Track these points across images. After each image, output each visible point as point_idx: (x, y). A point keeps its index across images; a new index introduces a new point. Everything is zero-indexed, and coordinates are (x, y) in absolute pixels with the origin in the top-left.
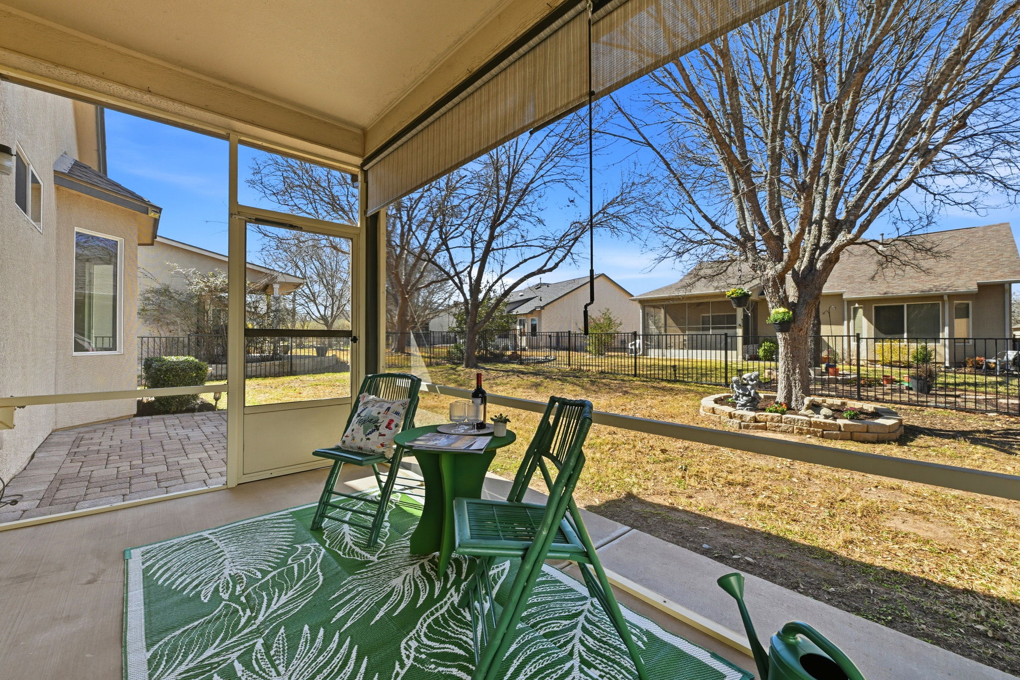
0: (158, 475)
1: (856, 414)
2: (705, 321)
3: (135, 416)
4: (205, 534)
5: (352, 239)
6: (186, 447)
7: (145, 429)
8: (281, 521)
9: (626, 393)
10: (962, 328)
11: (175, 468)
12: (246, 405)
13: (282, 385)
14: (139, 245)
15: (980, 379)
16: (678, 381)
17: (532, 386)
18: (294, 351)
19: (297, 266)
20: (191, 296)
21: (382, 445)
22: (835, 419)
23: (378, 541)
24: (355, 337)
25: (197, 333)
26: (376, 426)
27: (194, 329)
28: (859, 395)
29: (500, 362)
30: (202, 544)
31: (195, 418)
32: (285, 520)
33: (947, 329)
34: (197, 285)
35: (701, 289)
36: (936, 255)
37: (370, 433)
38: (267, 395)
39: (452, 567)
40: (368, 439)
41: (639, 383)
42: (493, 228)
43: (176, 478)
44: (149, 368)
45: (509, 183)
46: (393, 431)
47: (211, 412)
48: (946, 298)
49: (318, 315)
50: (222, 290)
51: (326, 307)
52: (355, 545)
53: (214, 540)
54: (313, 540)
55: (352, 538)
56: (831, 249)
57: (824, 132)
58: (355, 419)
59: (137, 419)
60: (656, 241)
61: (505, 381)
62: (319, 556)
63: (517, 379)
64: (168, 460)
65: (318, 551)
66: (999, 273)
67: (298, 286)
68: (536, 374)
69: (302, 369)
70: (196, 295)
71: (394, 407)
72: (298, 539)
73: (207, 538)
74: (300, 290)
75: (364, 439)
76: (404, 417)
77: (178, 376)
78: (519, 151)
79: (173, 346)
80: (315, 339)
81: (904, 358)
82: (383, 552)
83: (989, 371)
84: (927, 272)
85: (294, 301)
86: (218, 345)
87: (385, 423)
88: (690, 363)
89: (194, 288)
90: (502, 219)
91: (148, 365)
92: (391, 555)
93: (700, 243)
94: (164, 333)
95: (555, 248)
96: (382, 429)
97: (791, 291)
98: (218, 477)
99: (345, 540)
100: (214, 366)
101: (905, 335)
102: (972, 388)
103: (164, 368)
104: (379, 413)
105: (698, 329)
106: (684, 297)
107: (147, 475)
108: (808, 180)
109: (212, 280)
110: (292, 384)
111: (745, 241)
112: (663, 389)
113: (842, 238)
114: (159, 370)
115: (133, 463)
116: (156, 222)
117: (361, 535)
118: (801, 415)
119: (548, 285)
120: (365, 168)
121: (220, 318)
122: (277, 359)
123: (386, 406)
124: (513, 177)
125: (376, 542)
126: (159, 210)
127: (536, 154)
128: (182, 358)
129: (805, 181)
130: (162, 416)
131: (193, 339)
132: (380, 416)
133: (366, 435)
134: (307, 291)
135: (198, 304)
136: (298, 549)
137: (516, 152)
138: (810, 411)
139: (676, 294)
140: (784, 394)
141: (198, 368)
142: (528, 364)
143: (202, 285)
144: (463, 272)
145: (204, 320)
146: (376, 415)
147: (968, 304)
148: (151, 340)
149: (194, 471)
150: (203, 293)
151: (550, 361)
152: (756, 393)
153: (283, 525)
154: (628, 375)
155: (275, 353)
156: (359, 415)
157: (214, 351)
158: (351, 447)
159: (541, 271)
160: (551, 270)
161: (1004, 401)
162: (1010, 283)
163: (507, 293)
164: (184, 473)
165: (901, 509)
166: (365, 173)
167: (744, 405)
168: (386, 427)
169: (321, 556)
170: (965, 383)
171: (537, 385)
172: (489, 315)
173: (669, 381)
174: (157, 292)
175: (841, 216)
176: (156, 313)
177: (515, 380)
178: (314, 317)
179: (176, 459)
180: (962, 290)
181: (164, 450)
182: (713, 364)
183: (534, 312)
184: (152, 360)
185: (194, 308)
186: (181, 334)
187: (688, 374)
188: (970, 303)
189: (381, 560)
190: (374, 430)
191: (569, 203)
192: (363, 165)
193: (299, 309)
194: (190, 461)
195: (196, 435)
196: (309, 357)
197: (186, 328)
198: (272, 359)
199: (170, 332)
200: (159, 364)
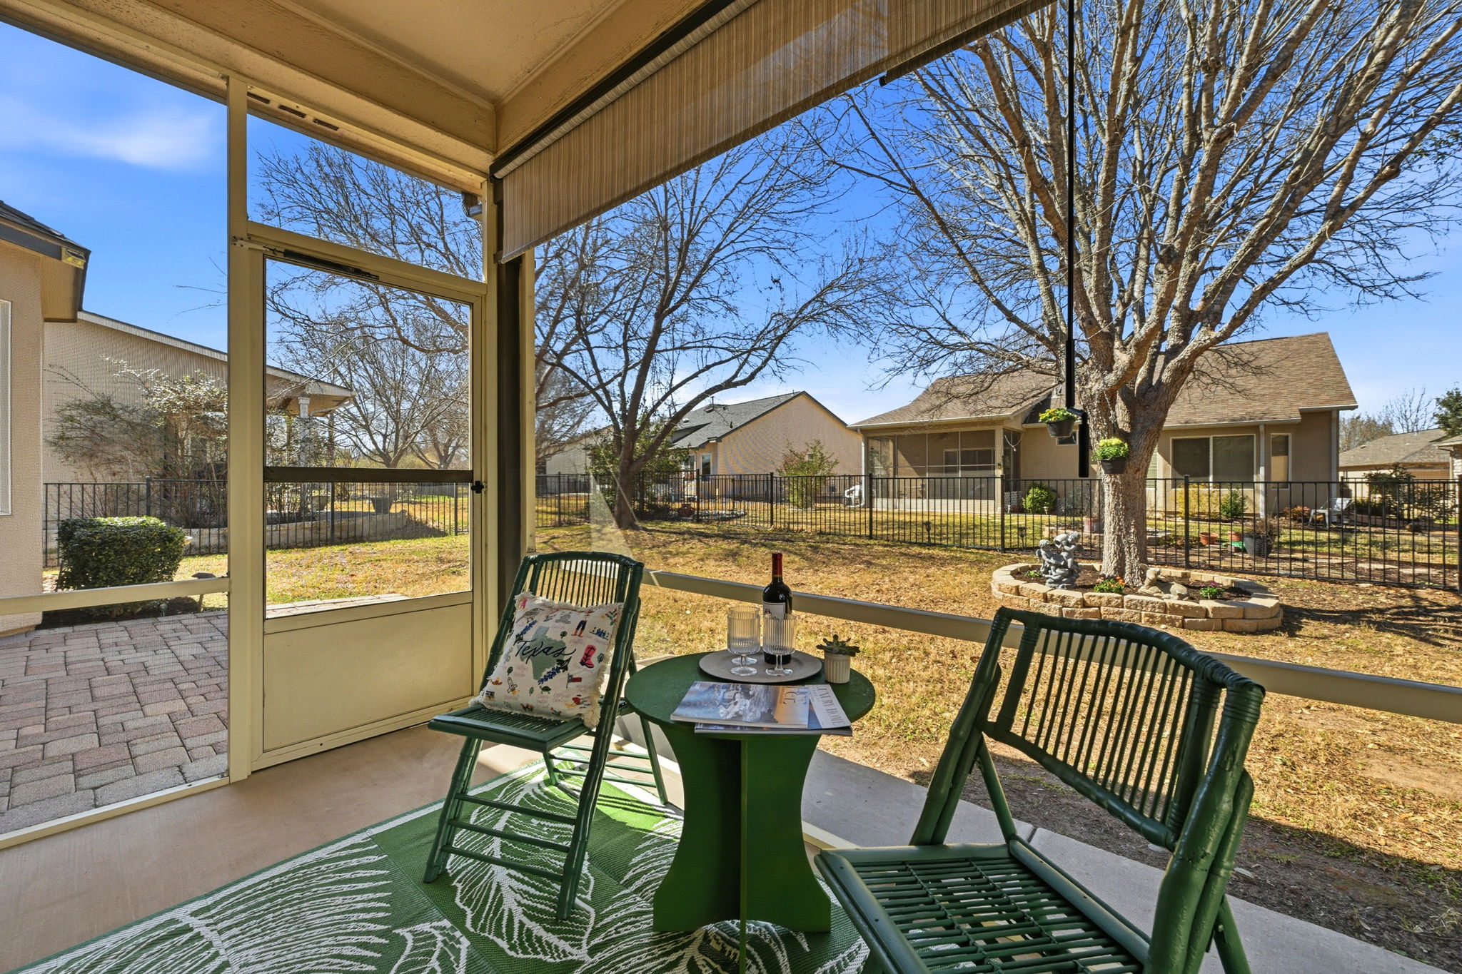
0: (79, 758)
1: (1219, 592)
2: (950, 459)
3: (38, 627)
4: (182, 915)
5: (471, 305)
6: (140, 690)
7: (57, 652)
8: (354, 862)
9: (869, 564)
10: (1280, 469)
11: (116, 738)
12: (268, 616)
13: (319, 561)
14: (47, 320)
15: (1310, 535)
16: (934, 544)
17: (727, 555)
18: (337, 504)
19: (336, 371)
20: (151, 415)
21: (577, 701)
22: (1192, 599)
23: (577, 901)
24: (478, 483)
25: (164, 476)
26: (560, 662)
27: (158, 470)
28: (1187, 561)
29: (666, 520)
30: (175, 948)
31: (161, 627)
32: (365, 860)
33: (1262, 470)
34: (163, 396)
35: (956, 413)
36: (1258, 371)
37: (551, 675)
38: (293, 579)
39: (755, 962)
40: (547, 689)
41: (881, 548)
42: (659, 317)
43: (114, 765)
44: (69, 539)
45: (683, 251)
46: (595, 670)
47: (189, 616)
48: (1262, 428)
49: (372, 447)
50: (209, 406)
51: (385, 436)
52: (531, 918)
53: (204, 931)
54: (436, 912)
55: (519, 897)
56: (1185, 353)
57: (1209, 172)
58: (509, 644)
59: (44, 633)
60: (892, 343)
61: (684, 549)
62: (457, 960)
63: (699, 545)
64: (101, 722)
65: (451, 942)
66: (1323, 396)
67: (340, 401)
68: (726, 536)
69: (352, 534)
70: (161, 414)
71: (593, 622)
72: (403, 916)
73: (188, 929)
74: (342, 409)
75: (537, 690)
76: (614, 640)
77: (127, 552)
78: (698, 204)
79: (119, 499)
80: (366, 486)
81: (1216, 509)
82: (595, 933)
83: (1318, 526)
84: (1242, 392)
85: (331, 426)
86: (202, 496)
87: (579, 655)
88: (938, 518)
89: (157, 402)
90: (672, 304)
91: (67, 532)
92: (614, 941)
93: (953, 348)
94: (102, 476)
95: (749, 352)
96: (575, 668)
97: (1120, 414)
98: (208, 757)
99: (505, 907)
100: (195, 531)
101: (1211, 479)
102: (1312, 548)
103: (97, 539)
104: (564, 634)
105: (940, 470)
106: (931, 425)
107: (53, 761)
108: (1176, 245)
109: (189, 388)
110: (337, 560)
111: (1056, 339)
112: (918, 556)
113: (1199, 335)
114: (88, 544)
115: (24, 732)
116: (80, 277)
117: (536, 888)
118: (1141, 594)
119: (725, 407)
120: (498, 175)
121: (205, 452)
122: (308, 519)
123: (576, 619)
124: (688, 242)
125: (574, 906)
126: (86, 253)
127: (724, 208)
128: (134, 520)
129: (1173, 247)
130: (94, 627)
131: (156, 486)
132: (564, 639)
133: (542, 681)
134: (354, 410)
135: (166, 428)
136: (404, 940)
137: (693, 203)
138: (1155, 589)
139: (919, 420)
140: (1114, 564)
141: (166, 539)
142: (708, 522)
143: (172, 396)
144: (611, 381)
145: (176, 455)
146: (559, 638)
147: (1287, 437)
148: (77, 489)
149: (155, 745)
150: (174, 411)
151: (738, 517)
152: (1075, 563)
153: (361, 873)
154: (860, 536)
155: (304, 508)
156: (519, 638)
157: (194, 505)
158: (509, 706)
159: (729, 384)
160: (744, 382)
161: (1366, 566)
162: (1338, 409)
163: (677, 417)
164: (136, 751)
165: (1371, 746)
166: (496, 185)
167: (1058, 582)
168: (582, 663)
169: (463, 955)
170: (1303, 542)
171: (733, 555)
172: (651, 450)
173: (921, 545)
174: (90, 408)
175: (1196, 304)
176: (86, 443)
177: (698, 547)
178: (365, 451)
179: (118, 718)
180: (1281, 418)
181: (93, 699)
182: (971, 520)
183: (707, 447)
184: (75, 523)
185: (157, 436)
186: (134, 479)
187: (941, 534)
188: (1290, 435)
189: (597, 958)
190: (558, 670)
191: (771, 284)
192: (496, 166)
193: (339, 438)
194: (149, 721)
195: (161, 662)
196: (363, 514)
197: (143, 468)
198: (299, 518)
199: (114, 474)
200: (88, 531)
